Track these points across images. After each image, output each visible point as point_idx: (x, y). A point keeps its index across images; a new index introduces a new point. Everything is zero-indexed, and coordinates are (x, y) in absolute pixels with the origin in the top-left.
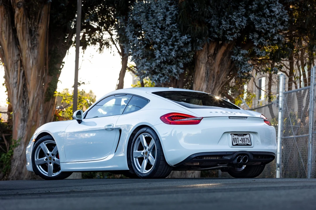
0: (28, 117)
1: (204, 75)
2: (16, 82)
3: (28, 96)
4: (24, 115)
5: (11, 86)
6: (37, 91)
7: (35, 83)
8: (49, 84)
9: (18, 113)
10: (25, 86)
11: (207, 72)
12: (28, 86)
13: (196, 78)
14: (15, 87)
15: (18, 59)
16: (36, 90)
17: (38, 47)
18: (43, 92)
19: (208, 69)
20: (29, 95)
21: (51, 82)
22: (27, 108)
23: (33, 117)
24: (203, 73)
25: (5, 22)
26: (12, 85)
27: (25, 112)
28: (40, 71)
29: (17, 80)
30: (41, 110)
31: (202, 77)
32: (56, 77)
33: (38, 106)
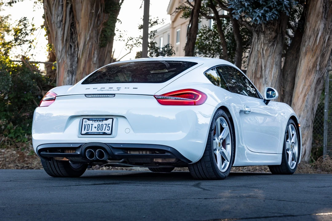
0: (77, 67)
1: (321, 10)
2: (62, 21)
3: (77, 40)
4: (72, 66)
5: (54, 25)
6: (90, 32)
7: (87, 21)
8: (105, 24)
9: (64, 62)
10: (73, 25)
11: (325, 5)
12: (77, 25)
13: (310, 14)
14: (59, 27)
16: (89, 31)
18: (98, 34)
19: (327, 2)
20: (78, 37)
21: (107, 21)
22: (76, 55)
23: (84, 68)
24: (320, 7)
26: (56, 25)
27: (74, 61)
28: (94, 5)
29: (62, 18)
30: (95, 59)
31: (319, 12)
32: (113, 15)
33: (91, 54)
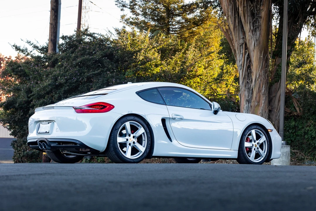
0: (252, 97)
2: (242, 65)
3: (252, 78)
4: (248, 96)
6: (259, 72)
7: (257, 64)
9: (244, 94)
10: (249, 67)
12: (252, 67)
14: (241, 69)
15: (243, 42)
16: (259, 70)
17: (260, 29)
23: (256, 98)
25: (230, 7)
26: (239, 67)
27: (250, 93)
28: (262, 51)
29: (242, 62)
30: (263, 91)
33: (261, 87)
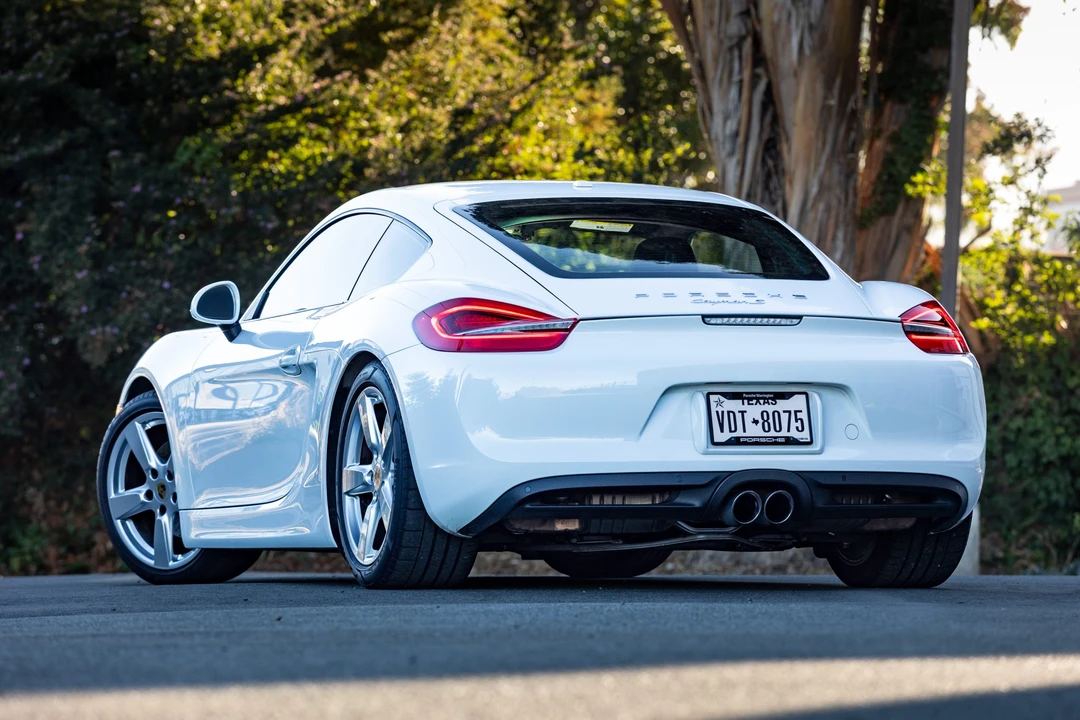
2: (736, 134)
3: (783, 194)
6: (821, 168)
7: (813, 134)
8: (895, 138)
10: (771, 147)
12: (785, 148)
14: (731, 154)
15: (744, 32)
16: (817, 165)
20: (787, 187)
21: (901, 128)
26: (721, 146)
28: (834, 80)
29: (739, 124)
33: (827, 238)
